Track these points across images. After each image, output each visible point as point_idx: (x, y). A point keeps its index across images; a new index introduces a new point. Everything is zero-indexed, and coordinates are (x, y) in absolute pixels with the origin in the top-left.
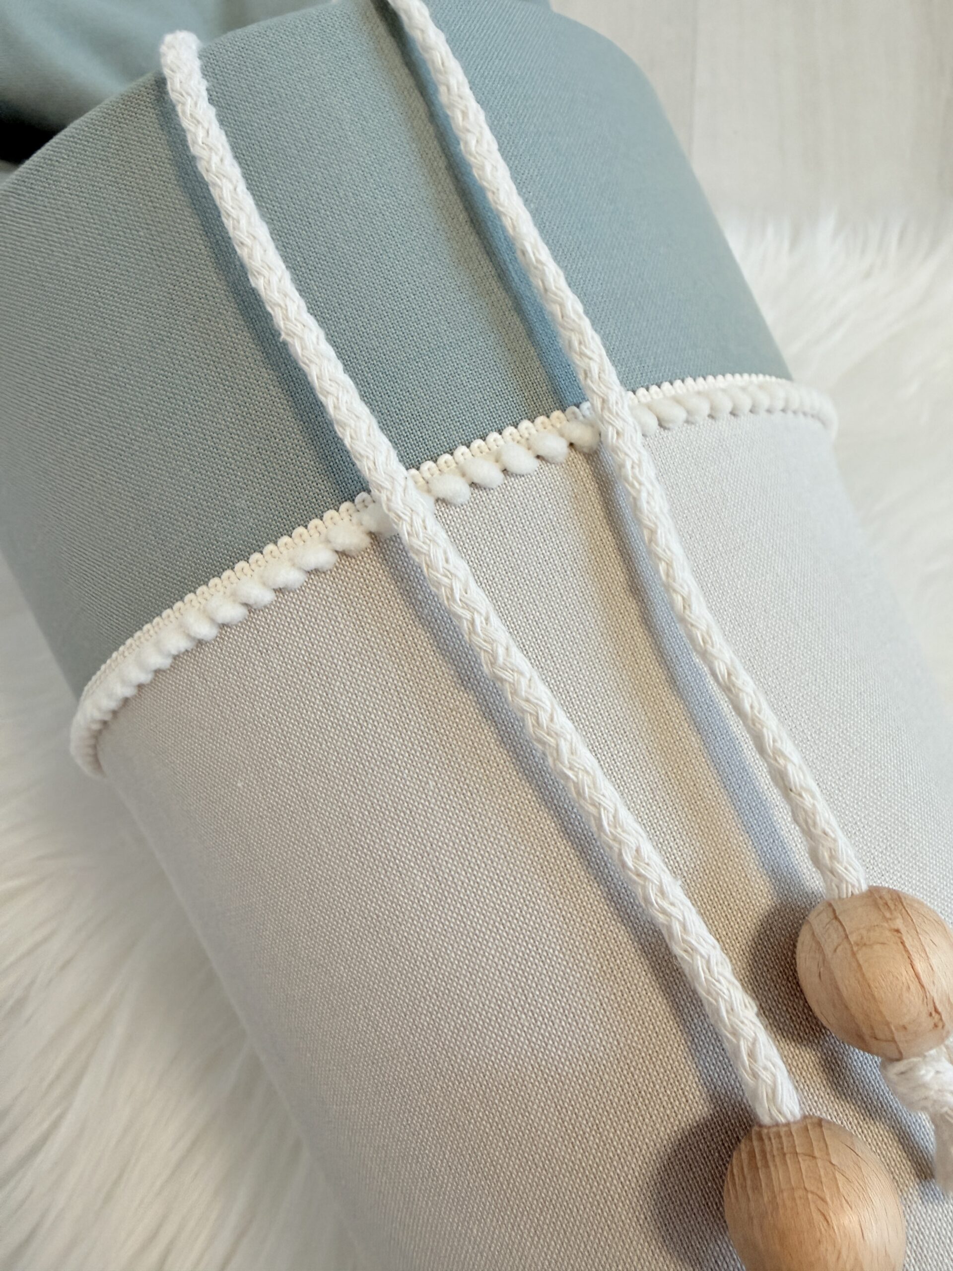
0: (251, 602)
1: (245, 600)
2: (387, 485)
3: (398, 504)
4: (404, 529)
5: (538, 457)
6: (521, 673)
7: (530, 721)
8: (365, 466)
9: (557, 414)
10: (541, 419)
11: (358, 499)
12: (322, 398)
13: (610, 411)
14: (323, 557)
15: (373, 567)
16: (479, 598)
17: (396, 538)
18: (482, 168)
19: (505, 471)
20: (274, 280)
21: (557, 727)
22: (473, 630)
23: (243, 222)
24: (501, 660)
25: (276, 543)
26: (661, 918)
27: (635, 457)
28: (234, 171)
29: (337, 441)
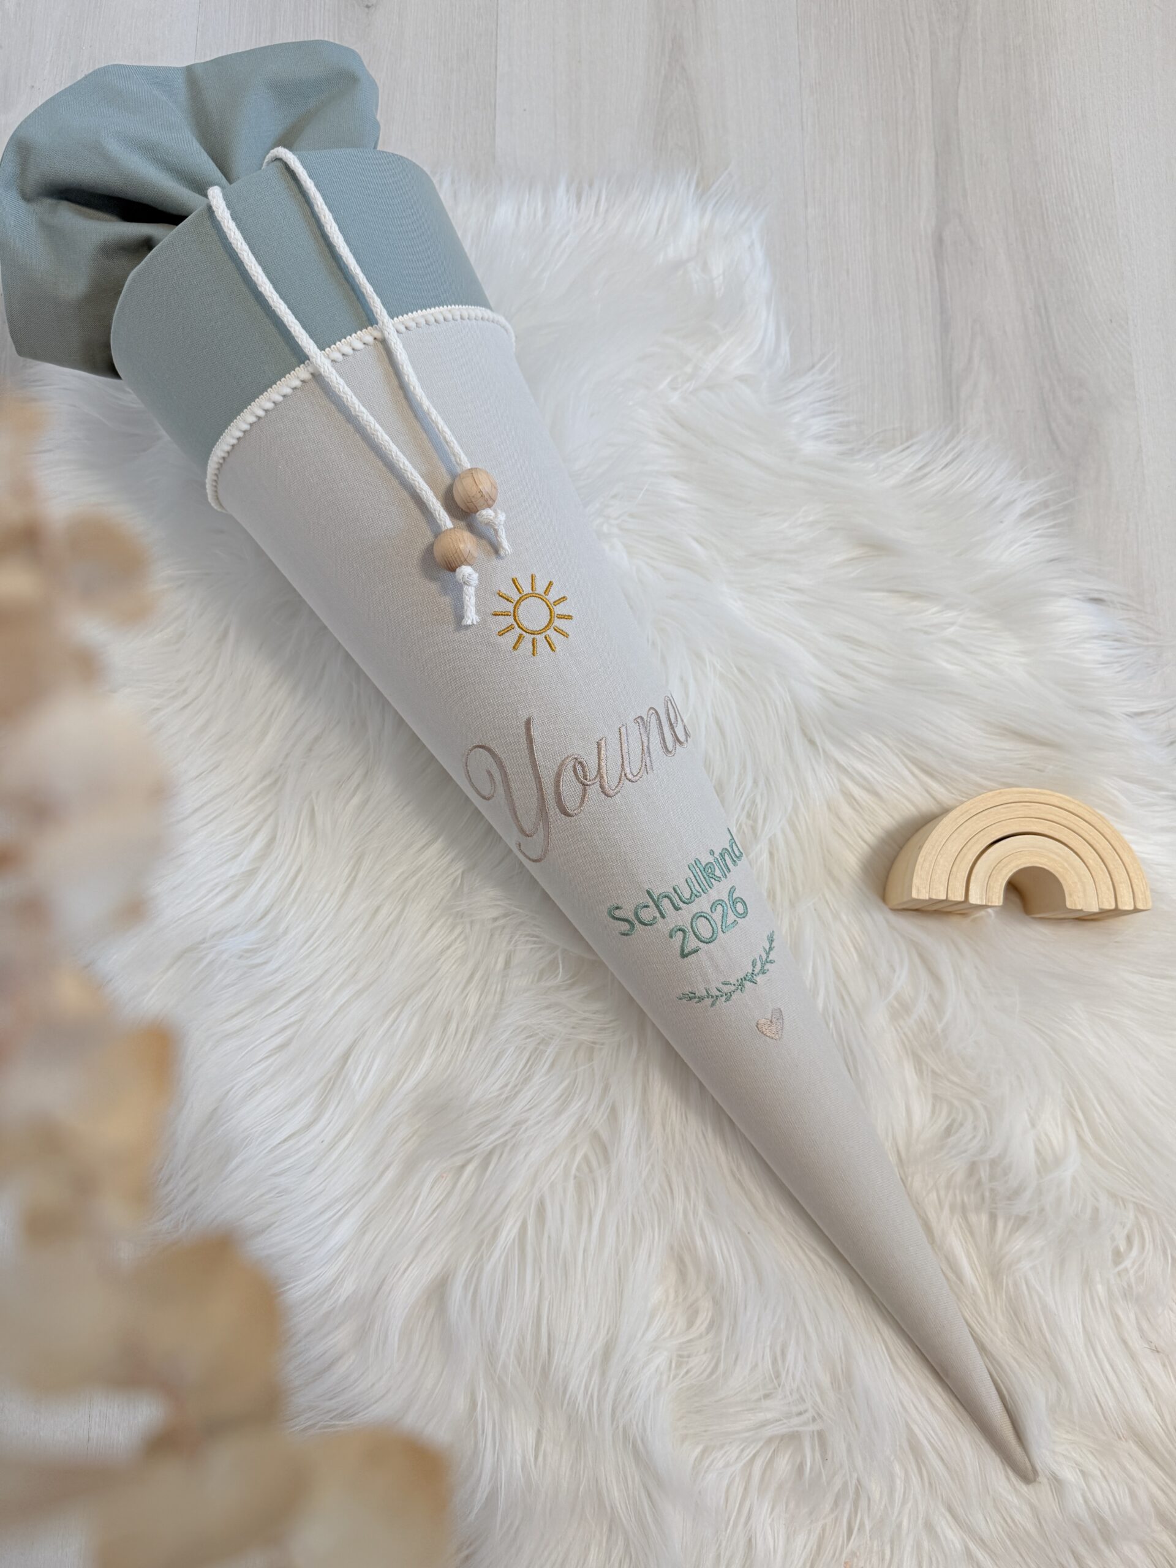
0: (276, 401)
2: (315, 356)
3: (319, 364)
4: (322, 370)
5: (364, 344)
6: (363, 413)
7: (368, 428)
8: (306, 351)
9: (369, 328)
10: (364, 330)
11: (306, 363)
12: (289, 328)
13: (385, 326)
14: (297, 383)
15: (313, 385)
16: (347, 390)
17: (320, 375)
18: (333, 236)
19: (353, 349)
20: (267, 289)
21: (377, 429)
22: (347, 401)
23: (253, 267)
24: (357, 410)
25: (280, 381)
26: (412, 482)
27: (395, 341)
28: (246, 247)
29: (297, 343)
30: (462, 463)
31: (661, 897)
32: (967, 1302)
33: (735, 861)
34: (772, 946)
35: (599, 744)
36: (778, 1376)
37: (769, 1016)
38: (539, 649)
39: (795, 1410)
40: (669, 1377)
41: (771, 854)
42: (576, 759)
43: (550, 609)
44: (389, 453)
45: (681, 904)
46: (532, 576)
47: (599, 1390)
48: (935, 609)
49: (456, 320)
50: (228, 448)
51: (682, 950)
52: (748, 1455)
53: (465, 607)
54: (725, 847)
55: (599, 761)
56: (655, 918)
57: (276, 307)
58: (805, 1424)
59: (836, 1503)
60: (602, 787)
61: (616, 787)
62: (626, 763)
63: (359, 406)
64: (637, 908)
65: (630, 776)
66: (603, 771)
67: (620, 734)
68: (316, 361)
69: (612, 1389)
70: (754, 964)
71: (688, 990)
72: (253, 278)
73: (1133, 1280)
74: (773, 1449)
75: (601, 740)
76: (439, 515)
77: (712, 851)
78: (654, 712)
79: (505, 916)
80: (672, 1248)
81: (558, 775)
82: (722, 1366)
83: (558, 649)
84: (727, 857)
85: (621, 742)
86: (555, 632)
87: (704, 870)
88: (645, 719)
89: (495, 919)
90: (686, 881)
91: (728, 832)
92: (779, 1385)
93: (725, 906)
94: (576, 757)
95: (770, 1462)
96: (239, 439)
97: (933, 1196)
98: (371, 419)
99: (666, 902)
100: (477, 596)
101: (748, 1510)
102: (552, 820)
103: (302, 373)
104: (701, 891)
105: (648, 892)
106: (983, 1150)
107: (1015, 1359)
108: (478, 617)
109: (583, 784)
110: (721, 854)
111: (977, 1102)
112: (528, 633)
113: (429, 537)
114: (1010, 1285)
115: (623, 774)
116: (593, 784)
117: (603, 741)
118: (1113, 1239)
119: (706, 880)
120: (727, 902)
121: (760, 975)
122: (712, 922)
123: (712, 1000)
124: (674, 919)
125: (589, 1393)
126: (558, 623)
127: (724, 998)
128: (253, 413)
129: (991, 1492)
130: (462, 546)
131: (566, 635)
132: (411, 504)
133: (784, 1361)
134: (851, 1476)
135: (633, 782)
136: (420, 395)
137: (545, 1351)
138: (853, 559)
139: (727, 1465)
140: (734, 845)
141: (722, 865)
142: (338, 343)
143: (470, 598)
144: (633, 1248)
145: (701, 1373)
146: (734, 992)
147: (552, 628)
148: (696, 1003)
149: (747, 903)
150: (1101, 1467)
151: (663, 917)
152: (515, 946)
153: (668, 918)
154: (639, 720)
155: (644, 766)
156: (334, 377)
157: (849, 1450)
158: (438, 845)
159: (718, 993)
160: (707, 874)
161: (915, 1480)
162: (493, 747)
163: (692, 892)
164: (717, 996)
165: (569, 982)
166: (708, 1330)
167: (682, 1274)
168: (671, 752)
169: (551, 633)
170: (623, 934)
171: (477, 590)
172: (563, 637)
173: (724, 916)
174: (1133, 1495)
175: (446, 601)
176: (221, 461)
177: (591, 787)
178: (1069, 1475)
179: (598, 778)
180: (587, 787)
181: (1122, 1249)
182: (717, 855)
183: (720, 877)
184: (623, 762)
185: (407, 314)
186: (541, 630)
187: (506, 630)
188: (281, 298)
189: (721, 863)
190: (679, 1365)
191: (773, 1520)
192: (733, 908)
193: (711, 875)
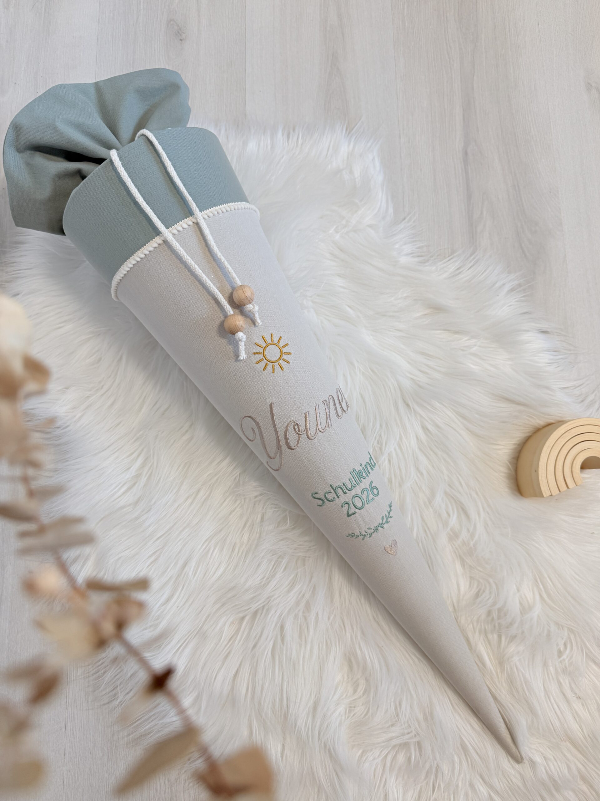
0: (146, 254)
1: (145, 253)
2: (164, 232)
3: (167, 236)
4: (168, 239)
5: (188, 225)
6: (189, 260)
7: (191, 267)
8: (160, 230)
9: (190, 217)
10: (188, 218)
11: (160, 235)
12: (151, 219)
13: (198, 216)
14: (156, 245)
15: (164, 246)
16: (181, 249)
17: (167, 241)
18: (172, 174)
19: (183, 228)
20: (140, 199)
21: (195, 267)
22: (181, 254)
23: (133, 190)
24: (186, 258)
25: (148, 244)
26: (213, 292)
27: (203, 224)
28: (129, 180)
30: (237, 283)
31: (337, 488)
32: (488, 677)
33: (372, 468)
34: (391, 509)
35: (305, 415)
36: (398, 715)
37: (390, 544)
38: (275, 370)
39: (406, 731)
40: (345, 717)
41: (389, 461)
42: (295, 422)
43: (280, 350)
44: (202, 278)
45: (347, 491)
46: (272, 334)
47: (312, 725)
48: (466, 338)
49: (232, 211)
50: (122, 275)
51: (348, 513)
52: (384, 754)
53: (240, 352)
54: (367, 461)
55: (306, 423)
56: (334, 498)
57: (145, 209)
58: (411, 738)
59: (427, 776)
60: (307, 435)
61: (314, 435)
62: (319, 423)
63: (187, 256)
64: (325, 493)
65: (321, 430)
66: (308, 427)
67: (316, 409)
68: (165, 235)
69: (318, 724)
70: (382, 519)
71: (351, 532)
72: (133, 194)
73: (567, 666)
74: (396, 751)
75: (306, 413)
76: (227, 308)
77: (361, 464)
78: (331, 397)
79: (261, 495)
80: (345, 655)
81: (286, 430)
82: (371, 711)
83: (285, 370)
84: (368, 467)
85: (316, 413)
86: (283, 361)
87: (358, 474)
88: (327, 401)
89: (256, 497)
90: (349, 479)
91: (368, 454)
92: (398, 720)
93: (368, 491)
94: (295, 421)
95: (394, 758)
96: (128, 271)
97: (471, 626)
98: (193, 262)
99: (339, 491)
100: (245, 345)
101: (384, 780)
102: (283, 452)
103: (158, 240)
104: (356, 484)
105: (331, 486)
106: (494, 604)
107: (511, 703)
108: (246, 356)
109: (298, 434)
110: (365, 465)
111: (491, 580)
112: (270, 362)
113: (222, 318)
114: (508, 668)
115: (317, 429)
116: (303, 434)
117: (307, 413)
118: (557, 645)
119: (358, 479)
120: (369, 489)
121: (386, 524)
122: (362, 499)
123: (363, 537)
124: (344, 498)
125: (307, 726)
126: (284, 357)
127: (369, 535)
128: (134, 259)
129: (501, 768)
130: (238, 323)
131: (288, 362)
132: (212, 302)
133: (400, 708)
134: (433, 763)
135: (322, 432)
136: (216, 250)
137: (285, 706)
138: (426, 315)
139: (374, 759)
140: (371, 460)
141: (366, 471)
142: (175, 225)
143: (242, 347)
144: (327, 656)
145: (361, 715)
146: (373, 533)
147: (282, 359)
148: (355, 538)
149: (379, 489)
150: (554, 755)
151: (338, 497)
152: (266, 510)
153: (341, 498)
154: (325, 402)
155: (327, 424)
156: (174, 243)
157: (433, 750)
158: (227, 460)
159: (365, 534)
160: (359, 475)
161: (464, 763)
162: (254, 417)
163: (352, 485)
164: (365, 535)
165: (293, 527)
166: (364, 694)
167: (351, 667)
168: (340, 417)
169: (281, 361)
170: (319, 506)
171: (245, 342)
172: (287, 363)
173: (368, 496)
174: (569, 768)
175: (230, 348)
176: (119, 281)
177: (302, 435)
178: (538, 759)
179: (305, 431)
180: (300, 436)
181: (562, 649)
182: (363, 466)
183: (365, 477)
184: (317, 423)
185: (208, 209)
186: (276, 361)
187: (259, 361)
188: (147, 204)
189: (365, 470)
190: (350, 711)
191: (397, 784)
192: (372, 492)
193: (361, 476)
